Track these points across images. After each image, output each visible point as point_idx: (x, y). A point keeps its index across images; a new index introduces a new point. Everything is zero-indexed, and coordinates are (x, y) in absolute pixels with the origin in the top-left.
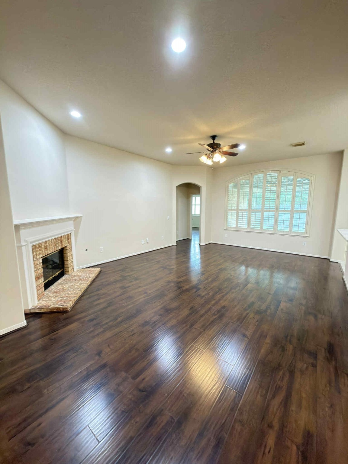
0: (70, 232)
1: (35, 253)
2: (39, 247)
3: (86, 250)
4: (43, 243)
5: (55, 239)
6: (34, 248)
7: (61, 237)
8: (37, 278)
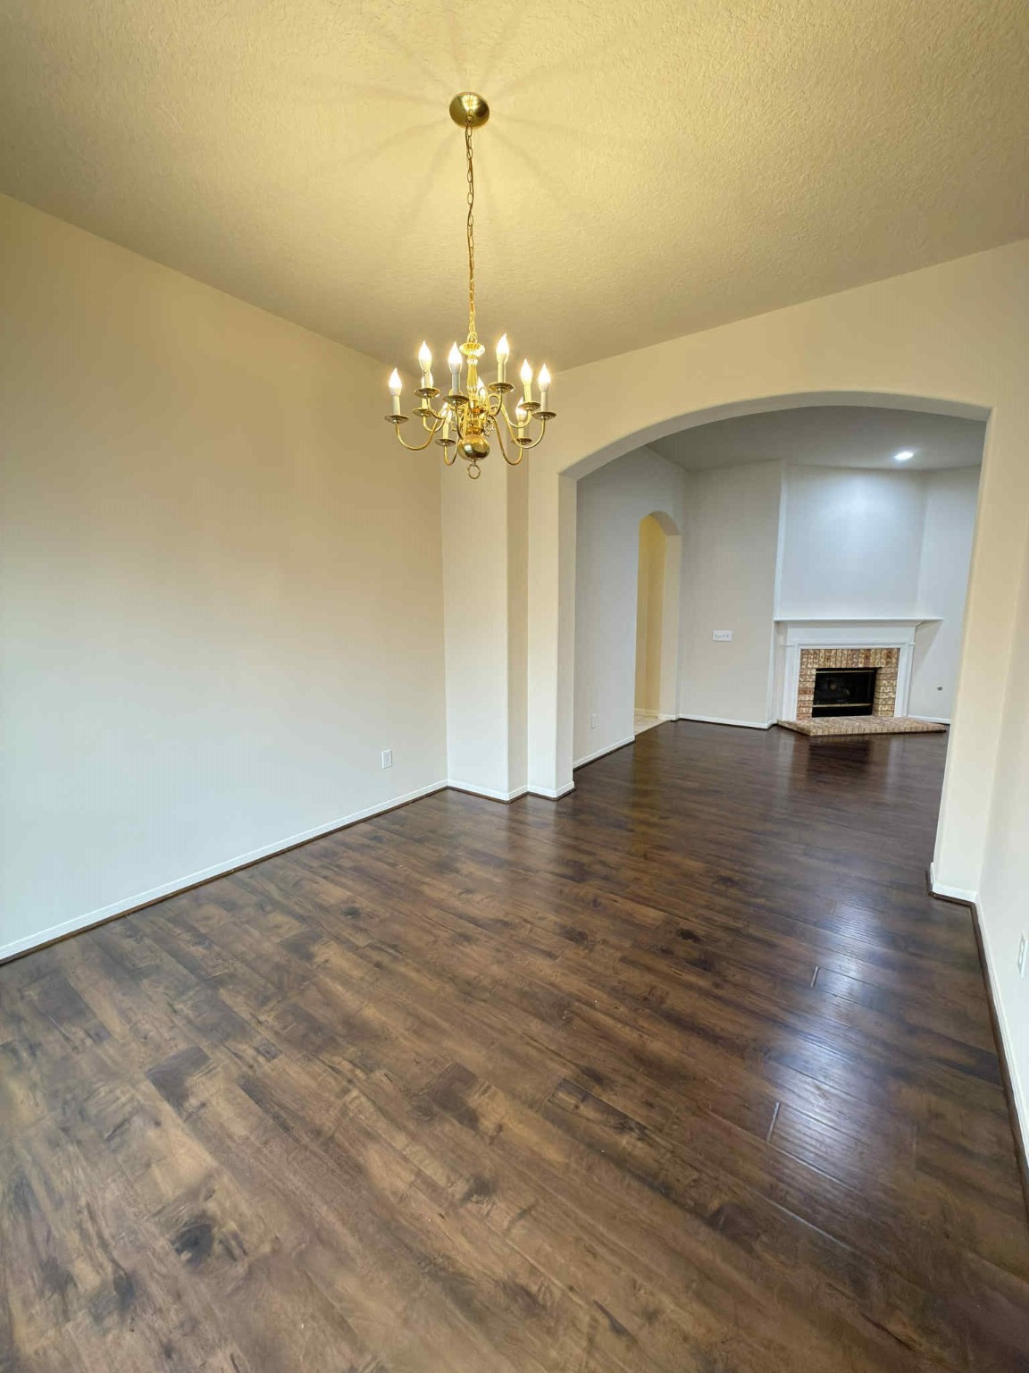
0: (898, 646)
1: (804, 660)
2: (815, 653)
3: (940, 689)
4: (823, 651)
5: (852, 650)
6: (805, 653)
7: (869, 650)
8: (802, 691)
